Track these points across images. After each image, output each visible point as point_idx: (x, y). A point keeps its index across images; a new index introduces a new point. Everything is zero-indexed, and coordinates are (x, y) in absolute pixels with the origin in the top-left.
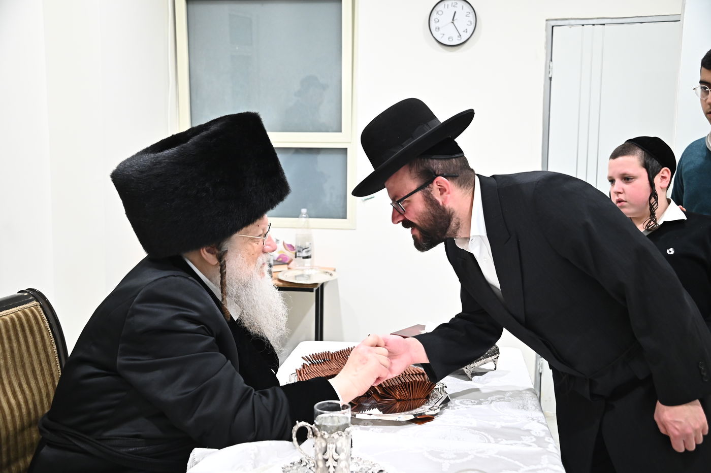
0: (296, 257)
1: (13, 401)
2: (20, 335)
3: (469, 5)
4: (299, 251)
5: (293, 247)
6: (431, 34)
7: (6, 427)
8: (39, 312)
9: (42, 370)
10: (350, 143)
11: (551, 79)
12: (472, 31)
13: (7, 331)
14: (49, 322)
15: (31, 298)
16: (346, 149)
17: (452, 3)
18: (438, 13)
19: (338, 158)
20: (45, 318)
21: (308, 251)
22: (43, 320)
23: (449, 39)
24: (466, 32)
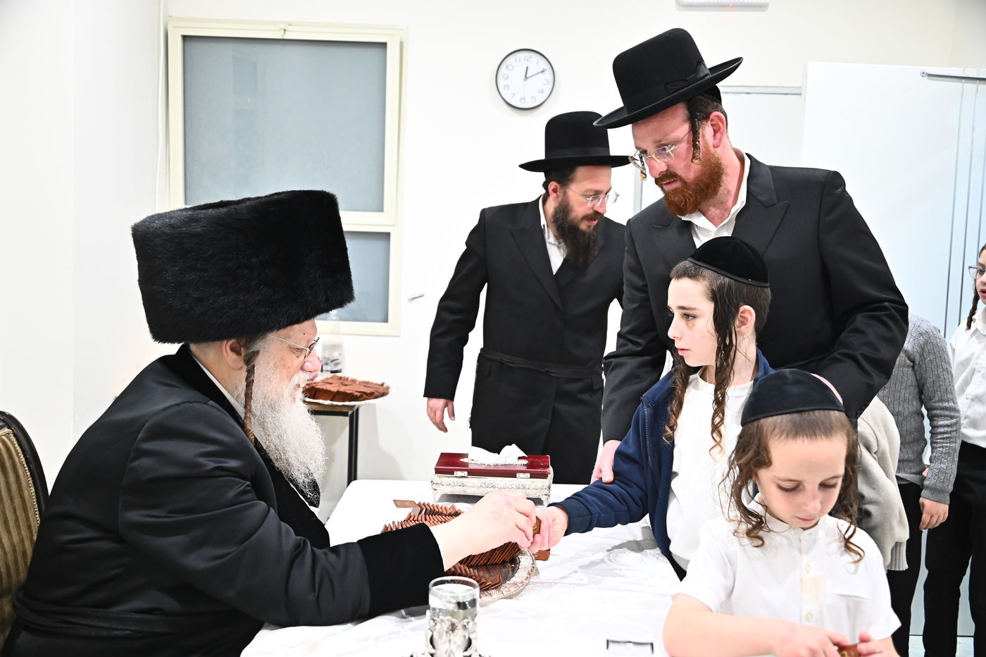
0: (322, 371)
3: (545, 60)
4: (327, 364)
6: (498, 94)
8: (12, 443)
9: (17, 520)
10: (394, 226)
12: (549, 93)
14: (25, 456)
15: (2, 423)
16: (388, 235)
17: (525, 57)
18: (507, 67)
19: (378, 245)
20: (20, 450)
21: (336, 364)
22: (17, 454)
23: (521, 100)
24: (542, 93)
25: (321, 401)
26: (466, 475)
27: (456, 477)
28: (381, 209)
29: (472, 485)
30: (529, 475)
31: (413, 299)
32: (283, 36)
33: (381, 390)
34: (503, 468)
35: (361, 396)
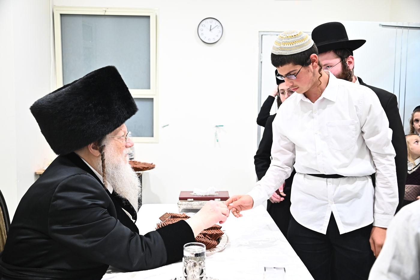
3: (218, 22)
6: (198, 37)
10: (155, 95)
11: (261, 62)
12: (220, 37)
16: (153, 99)
17: (210, 21)
18: (202, 26)
19: (148, 103)
21: (131, 156)
23: (209, 39)
24: (218, 36)
26: (193, 200)
27: (188, 201)
28: (149, 88)
29: (196, 204)
30: (220, 199)
31: (164, 126)
32: (105, 13)
33: (152, 166)
34: (209, 197)
35: (143, 169)
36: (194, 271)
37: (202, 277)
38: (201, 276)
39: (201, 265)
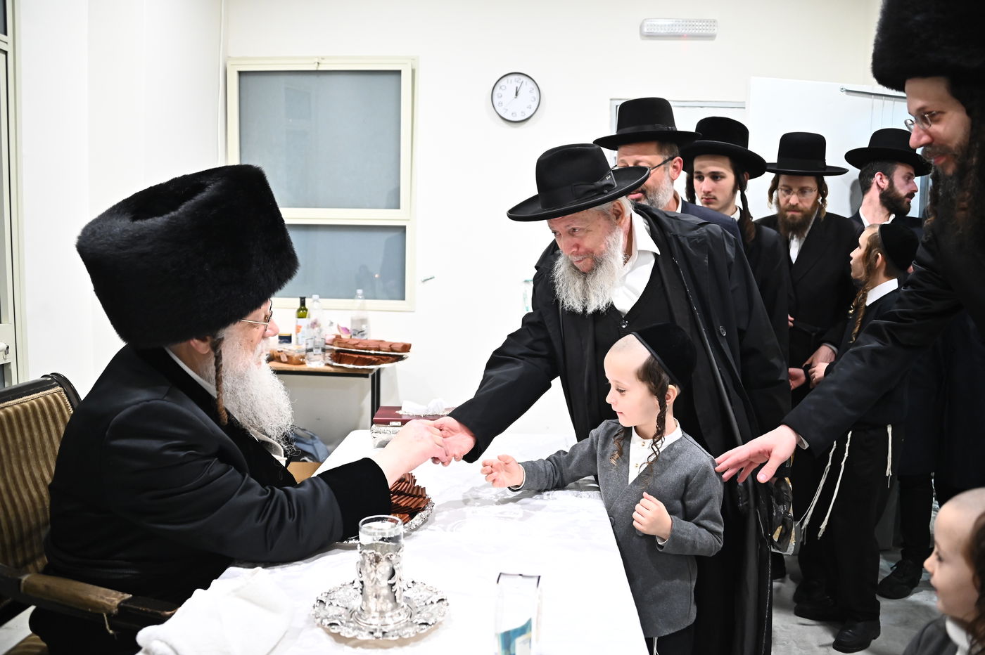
1: (35, 494)
2: (42, 423)
3: (530, 80)
4: (355, 335)
5: (348, 330)
6: (493, 109)
7: (28, 521)
8: (63, 398)
10: (409, 220)
12: (535, 109)
13: (27, 418)
15: (55, 383)
16: (404, 228)
17: (516, 79)
18: (501, 88)
19: (396, 236)
20: (69, 405)
21: (363, 335)
22: (67, 407)
23: (513, 114)
24: (529, 109)
25: (345, 365)
28: (398, 207)
31: (425, 280)
32: (317, 67)
35: (378, 361)
36: (376, 571)
37: (394, 584)
38: (391, 582)
39: (391, 561)
